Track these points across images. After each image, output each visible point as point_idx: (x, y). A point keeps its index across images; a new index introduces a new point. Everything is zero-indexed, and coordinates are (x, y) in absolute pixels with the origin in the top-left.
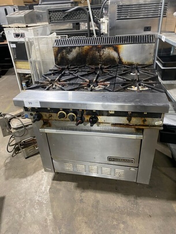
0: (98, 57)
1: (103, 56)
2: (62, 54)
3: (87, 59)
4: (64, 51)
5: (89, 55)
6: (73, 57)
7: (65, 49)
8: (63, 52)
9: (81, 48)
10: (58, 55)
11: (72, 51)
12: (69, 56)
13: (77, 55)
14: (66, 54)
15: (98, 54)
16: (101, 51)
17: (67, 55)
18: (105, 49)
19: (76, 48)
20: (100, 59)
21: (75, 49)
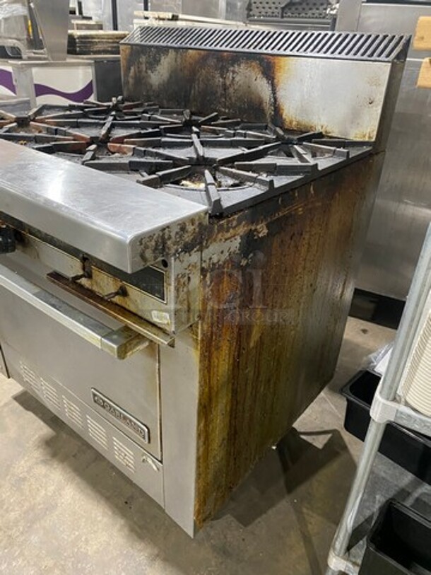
0: (220, 91)
1: (231, 90)
2: (138, 68)
3: (193, 92)
4: (143, 59)
5: (197, 82)
6: (162, 82)
7: (145, 55)
8: (141, 64)
9: (181, 55)
10: (130, 69)
11: (160, 61)
12: (152, 75)
13: (171, 77)
14: (146, 69)
15: (219, 81)
16: (228, 71)
17: (149, 72)
18: (239, 65)
19: (168, 52)
20: (224, 100)
21: (167, 55)
